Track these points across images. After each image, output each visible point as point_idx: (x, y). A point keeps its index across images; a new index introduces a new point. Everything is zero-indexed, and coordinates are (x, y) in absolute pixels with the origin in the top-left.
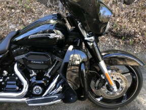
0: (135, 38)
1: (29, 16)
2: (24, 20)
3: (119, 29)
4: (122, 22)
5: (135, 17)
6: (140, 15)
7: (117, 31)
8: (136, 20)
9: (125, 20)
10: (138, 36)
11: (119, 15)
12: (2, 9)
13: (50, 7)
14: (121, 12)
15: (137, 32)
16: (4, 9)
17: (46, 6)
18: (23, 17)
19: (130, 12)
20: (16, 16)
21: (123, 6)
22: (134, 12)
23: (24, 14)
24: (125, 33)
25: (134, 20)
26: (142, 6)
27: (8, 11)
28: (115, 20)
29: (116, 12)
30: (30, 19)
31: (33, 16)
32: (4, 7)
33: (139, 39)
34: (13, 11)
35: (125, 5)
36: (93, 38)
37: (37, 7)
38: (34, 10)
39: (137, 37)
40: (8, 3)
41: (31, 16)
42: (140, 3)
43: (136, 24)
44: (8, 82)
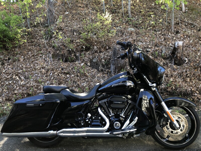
0: (193, 97)
1: (83, 80)
2: (79, 83)
3: (174, 88)
4: (176, 81)
5: (188, 77)
6: (194, 74)
7: (172, 90)
8: (190, 80)
9: (179, 80)
10: (196, 94)
11: (172, 76)
12: (59, 75)
13: (102, 70)
14: (173, 73)
15: (194, 91)
16: (60, 75)
17: (98, 70)
18: (78, 80)
19: (183, 72)
20: (71, 80)
21: (175, 66)
22: (186, 72)
23: (78, 78)
24: (181, 92)
25: (188, 80)
26: (194, 66)
27: (63, 76)
28: (168, 80)
29: (168, 72)
30: (84, 82)
31: (87, 80)
32: (59, 73)
33: (198, 98)
34: (68, 76)
35: (176, 66)
36: (155, 85)
37: (90, 71)
38: (87, 74)
39: (195, 96)
40: (62, 69)
41: (84, 80)
42: (192, 64)
43: (191, 84)
44: (94, 121)
